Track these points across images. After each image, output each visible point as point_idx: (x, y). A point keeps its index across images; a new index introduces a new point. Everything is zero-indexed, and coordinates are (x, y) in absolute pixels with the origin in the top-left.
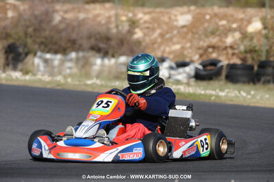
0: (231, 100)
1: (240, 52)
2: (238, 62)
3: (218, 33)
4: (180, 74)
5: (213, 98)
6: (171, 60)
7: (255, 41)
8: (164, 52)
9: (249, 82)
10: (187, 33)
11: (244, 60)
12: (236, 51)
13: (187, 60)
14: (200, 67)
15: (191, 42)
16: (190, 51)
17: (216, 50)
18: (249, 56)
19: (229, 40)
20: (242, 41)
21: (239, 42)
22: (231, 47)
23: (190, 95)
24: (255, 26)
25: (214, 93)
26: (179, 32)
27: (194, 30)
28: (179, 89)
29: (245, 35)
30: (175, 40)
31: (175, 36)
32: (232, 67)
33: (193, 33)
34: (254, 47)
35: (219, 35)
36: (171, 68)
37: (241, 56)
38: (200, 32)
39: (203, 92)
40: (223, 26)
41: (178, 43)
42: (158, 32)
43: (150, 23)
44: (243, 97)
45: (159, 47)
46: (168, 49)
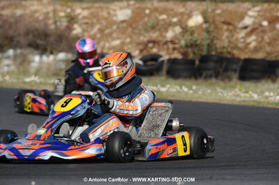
0: (173, 96)
1: (181, 47)
2: (179, 56)
3: (158, 28)
7: (196, 35)
8: (103, 48)
9: (190, 77)
10: (126, 29)
11: (185, 54)
12: (177, 46)
14: (141, 62)
15: (131, 37)
16: (130, 46)
17: (156, 46)
18: (190, 50)
19: (170, 35)
20: (183, 36)
21: (180, 37)
22: (172, 42)
24: (196, 20)
25: (155, 88)
26: (118, 28)
27: (134, 25)
29: (185, 30)
30: (115, 35)
31: (115, 31)
32: (173, 62)
33: (133, 28)
34: (196, 41)
35: (160, 30)
37: (182, 50)
38: (140, 27)
40: (163, 20)
41: (118, 38)
42: (97, 27)
43: (89, 18)
44: (185, 93)
45: (98, 43)
46: (107, 45)
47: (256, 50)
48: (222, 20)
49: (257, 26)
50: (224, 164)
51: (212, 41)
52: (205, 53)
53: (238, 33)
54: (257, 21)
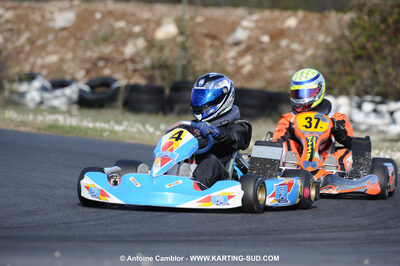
0: (132, 138)
1: (145, 68)
2: (142, 82)
3: (113, 40)
4: (56, 97)
5: (106, 134)
6: (45, 77)
7: (166, 52)
8: (33, 66)
9: (157, 112)
10: (67, 39)
11: (150, 78)
12: (139, 66)
13: (68, 78)
14: (87, 88)
15: (74, 51)
16: (72, 64)
17: (109, 64)
18: (157, 73)
19: (129, 50)
20: (148, 52)
21: (143, 53)
22: (132, 60)
23: (73, 129)
24: (167, 30)
25: (106, 126)
26: (56, 37)
27: (79, 35)
28: (57, 120)
29: (151, 44)
30: (50, 48)
31: (51, 42)
32: (133, 89)
33: (78, 39)
34: (166, 61)
35: (115, 42)
36: (44, 89)
37: (147, 74)
38: (87, 38)
39: (91, 125)
40: (121, 29)
41: (55, 53)
42: (25, 36)
43: (14, 23)
44: (150, 133)
45: (27, 59)
46: (39, 62)
47: (251, 76)
48: (205, 31)
49: (253, 42)
50: (207, 238)
51: (190, 62)
52: (178, 77)
53: (227, 51)
54: (254, 35)
